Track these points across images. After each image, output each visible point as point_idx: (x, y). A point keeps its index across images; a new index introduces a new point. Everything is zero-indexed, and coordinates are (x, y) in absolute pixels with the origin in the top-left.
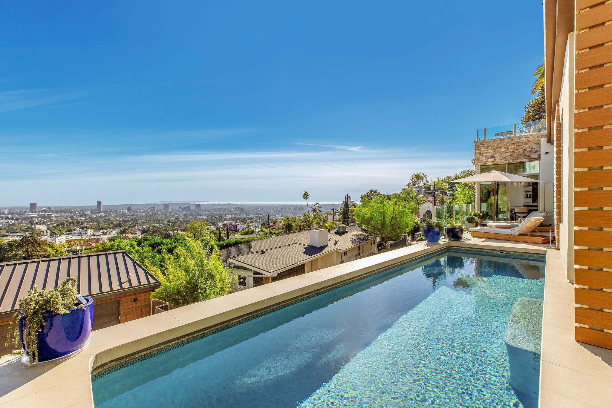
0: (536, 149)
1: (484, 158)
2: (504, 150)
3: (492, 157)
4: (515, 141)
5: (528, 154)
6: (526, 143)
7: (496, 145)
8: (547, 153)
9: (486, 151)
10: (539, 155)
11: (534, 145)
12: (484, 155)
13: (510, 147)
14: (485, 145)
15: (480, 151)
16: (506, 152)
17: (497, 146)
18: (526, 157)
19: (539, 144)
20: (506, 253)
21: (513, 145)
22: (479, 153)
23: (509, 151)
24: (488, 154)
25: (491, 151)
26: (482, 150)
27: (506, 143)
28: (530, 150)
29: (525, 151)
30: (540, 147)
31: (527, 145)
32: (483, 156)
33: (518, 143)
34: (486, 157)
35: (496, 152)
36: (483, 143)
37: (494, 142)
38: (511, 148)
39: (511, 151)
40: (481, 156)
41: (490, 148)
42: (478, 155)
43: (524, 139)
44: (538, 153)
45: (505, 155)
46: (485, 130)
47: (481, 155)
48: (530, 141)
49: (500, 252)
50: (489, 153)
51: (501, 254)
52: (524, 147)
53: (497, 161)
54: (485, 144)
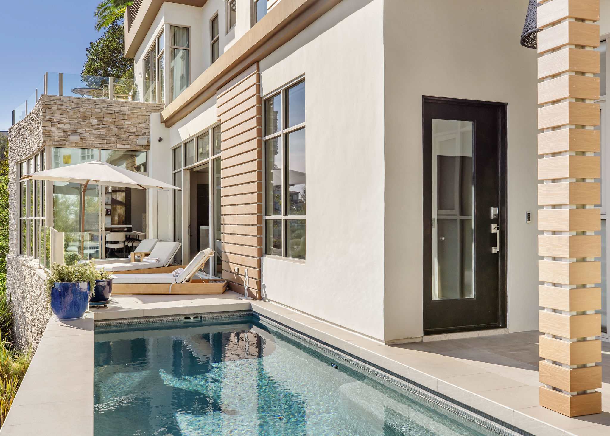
0: (144, 131)
1: (61, 134)
2: (95, 122)
3: (75, 132)
4: (113, 109)
5: (132, 137)
6: (129, 117)
7: (81, 110)
8: (160, 140)
9: (65, 120)
10: (149, 141)
11: (140, 122)
12: (61, 126)
13: (105, 119)
14: (62, 107)
15: (53, 118)
16: (98, 127)
17: (84, 113)
18: (130, 142)
19: (147, 121)
20: (194, 318)
21: (109, 116)
22: (52, 121)
23: (103, 126)
24: (68, 126)
25: (73, 121)
26: (57, 117)
27: (98, 110)
28: (135, 129)
29: (127, 130)
30: (149, 127)
31: (130, 121)
32: (58, 128)
33: (117, 113)
34: (64, 130)
35: (82, 123)
36: (58, 103)
37: (78, 104)
38: (107, 121)
39: (107, 126)
40: (54, 128)
41: (71, 114)
42: (49, 124)
43: (126, 109)
44: (146, 138)
45: (97, 133)
46: (61, 75)
47: (55, 125)
48: (135, 114)
49: (185, 318)
50: (68, 123)
51: (187, 320)
52: (127, 123)
53: (83, 142)
54: (62, 105)
